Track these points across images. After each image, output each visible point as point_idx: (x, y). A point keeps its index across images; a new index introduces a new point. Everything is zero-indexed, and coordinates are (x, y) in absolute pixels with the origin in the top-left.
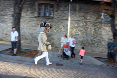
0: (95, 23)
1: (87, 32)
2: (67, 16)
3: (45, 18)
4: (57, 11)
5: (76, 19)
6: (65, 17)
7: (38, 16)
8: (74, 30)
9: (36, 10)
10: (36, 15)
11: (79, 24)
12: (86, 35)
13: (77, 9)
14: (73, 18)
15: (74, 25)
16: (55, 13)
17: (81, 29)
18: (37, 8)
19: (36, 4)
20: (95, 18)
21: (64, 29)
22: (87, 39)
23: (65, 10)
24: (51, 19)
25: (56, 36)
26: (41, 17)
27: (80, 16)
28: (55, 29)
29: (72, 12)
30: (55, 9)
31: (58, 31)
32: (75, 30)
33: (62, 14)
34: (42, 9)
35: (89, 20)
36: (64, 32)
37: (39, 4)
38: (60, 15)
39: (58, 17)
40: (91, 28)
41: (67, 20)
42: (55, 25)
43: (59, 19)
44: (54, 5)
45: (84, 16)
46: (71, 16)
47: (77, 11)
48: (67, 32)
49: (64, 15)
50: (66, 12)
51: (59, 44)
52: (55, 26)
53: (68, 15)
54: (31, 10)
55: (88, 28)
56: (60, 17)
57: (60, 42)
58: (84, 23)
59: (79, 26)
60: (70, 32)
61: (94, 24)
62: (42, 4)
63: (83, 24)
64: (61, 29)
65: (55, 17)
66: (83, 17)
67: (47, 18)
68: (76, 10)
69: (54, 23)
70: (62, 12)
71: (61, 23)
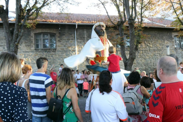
2: (73, 46)
3: (46, 52)
4: (59, 41)
7: (35, 50)
9: (32, 42)
10: (33, 48)
13: (86, 36)
16: (58, 44)
18: (33, 39)
19: (32, 34)
23: (70, 38)
24: (53, 51)
26: (40, 50)
29: (79, 40)
30: (58, 39)
32: (85, 62)
33: (67, 44)
34: (40, 39)
37: (35, 34)
38: (65, 46)
39: (61, 49)
41: (74, 51)
42: (59, 59)
43: (63, 51)
44: (55, 34)
46: (78, 46)
47: (86, 39)
49: (69, 45)
50: (71, 42)
52: (59, 61)
53: (75, 45)
54: (26, 43)
56: (64, 48)
62: (40, 34)
65: (58, 48)
68: (84, 38)
69: (57, 57)
70: (66, 42)
71: (66, 55)
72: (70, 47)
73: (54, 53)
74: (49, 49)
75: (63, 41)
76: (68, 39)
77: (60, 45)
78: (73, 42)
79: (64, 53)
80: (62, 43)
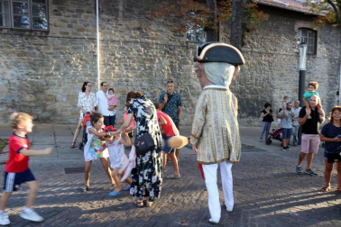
0: (172, 47)
1: (150, 74)
2: (90, 28)
3: (21, 36)
4: (57, 13)
5: (117, 36)
6: (85, 32)
8: (114, 68)
11: (127, 52)
12: (150, 82)
13: (121, 8)
14: (110, 33)
15: (113, 55)
16: (54, 19)
17: (136, 66)
20: (171, 34)
21: (84, 66)
22: (151, 94)
23: (85, 9)
24: (40, 37)
25: (61, 90)
26: (6, 31)
27: (128, 29)
28: (56, 70)
29: (104, 16)
30: (53, 7)
31: (65, 73)
32: (117, 68)
33: (75, 22)
35: (153, 39)
36: (86, 76)
38: (70, 26)
39: (61, 33)
40: (160, 62)
41: (93, 40)
42: (55, 57)
43: (66, 38)
45: (139, 29)
46: (102, 28)
47: (120, 14)
48: (96, 76)
50: (86, 17)
51: (73, 114)
52: (55, 61)
53: (95, 26)
55: (152, 61)
56: (69, 30)
57: (76, 106)
58: (142, 49)
59: (129, 58)
60: (102, 75)
61: (169, 50)
63: (139, 51)
64: (76, 67)
65: (53, 30)
66: (138, 33)
67: (27, 33)
68: (117, 10)
69: (51, 51)
70: (74, 16)
71: (74, 48)
72: (82, 30)
73: (42, 41)
74: (31, 31)
75: (67, 14)
76: (77, 11)
77: (59, 23)
78: (89, 19)
79: (67, 44)
80: (63, 18)
